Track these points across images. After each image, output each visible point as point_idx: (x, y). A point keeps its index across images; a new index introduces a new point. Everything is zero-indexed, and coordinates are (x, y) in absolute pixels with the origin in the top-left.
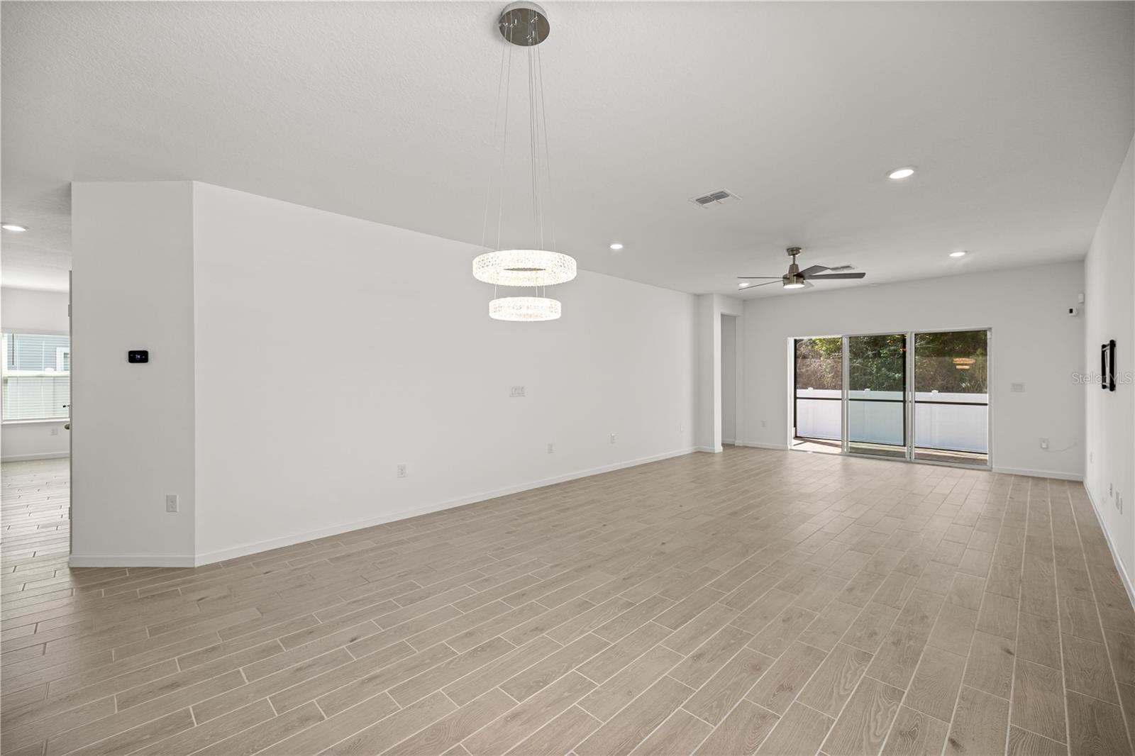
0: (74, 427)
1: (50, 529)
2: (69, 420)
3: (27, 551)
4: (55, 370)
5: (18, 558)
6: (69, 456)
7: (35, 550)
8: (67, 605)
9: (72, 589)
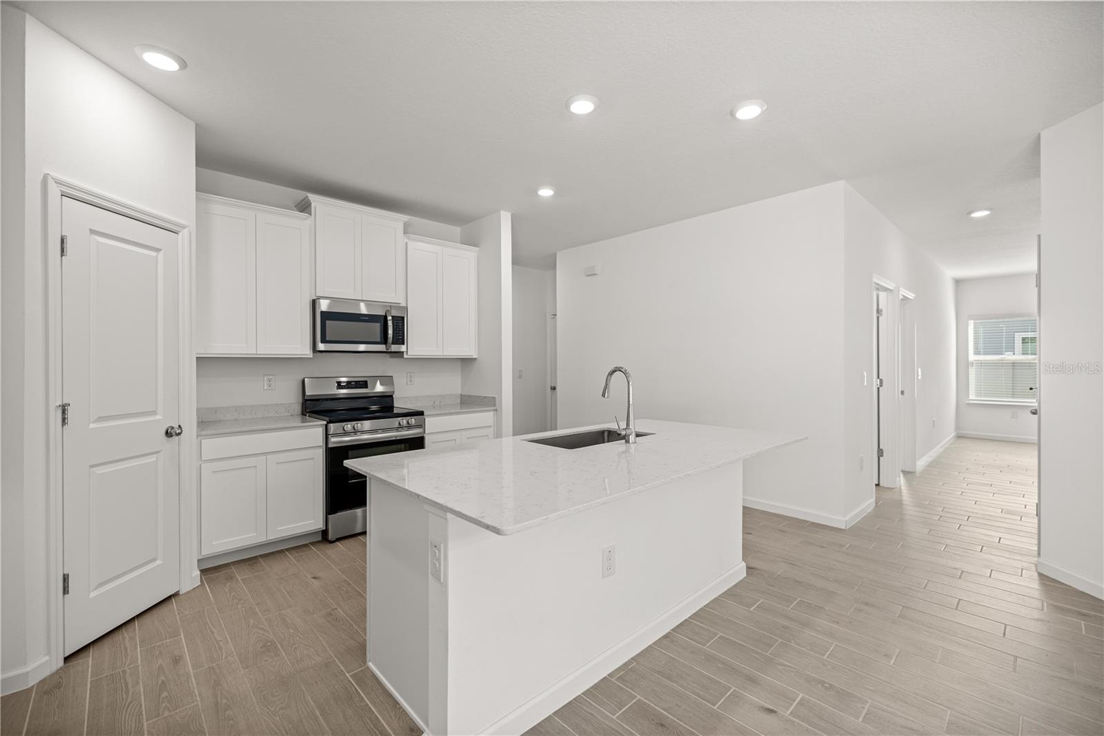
0: (1043, 412)
1: (1013, 517)
2: (1036, 405)
3: (992, 533)
4: (1014, 354)
5: (985, 538)
6: (1036, 442)
7: (1000, 535)
8: (1038, 620)
9: (1043, 602)
